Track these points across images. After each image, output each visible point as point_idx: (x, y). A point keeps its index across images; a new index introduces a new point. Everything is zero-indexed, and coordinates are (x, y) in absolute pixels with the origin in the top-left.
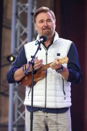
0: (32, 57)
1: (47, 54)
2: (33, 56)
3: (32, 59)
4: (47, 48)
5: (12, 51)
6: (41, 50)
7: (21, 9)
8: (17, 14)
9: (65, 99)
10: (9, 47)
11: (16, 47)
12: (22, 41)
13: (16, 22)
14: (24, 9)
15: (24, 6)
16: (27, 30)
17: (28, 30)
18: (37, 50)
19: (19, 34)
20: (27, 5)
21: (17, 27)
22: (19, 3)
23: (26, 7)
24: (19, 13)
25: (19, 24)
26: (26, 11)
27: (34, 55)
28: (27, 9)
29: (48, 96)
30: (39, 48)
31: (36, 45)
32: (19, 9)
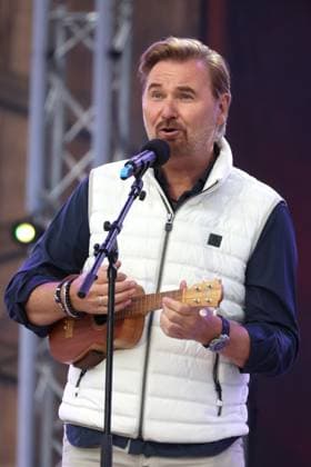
0: (107, 226)
1: (169, 228)
2: (111, 223)
3: (107, 233)
4: (175, 203)
5: (31, 203)
6: (143, 197)
7: (69, 35)
8: (50, 54)
9: (219, 414)
10: (20, 188)
11: (47, 185)
12: (70, 161)
13: (48, 87)
14: (79, 34)
15: (82, 24)
16: (92, 119)
17: (95, 119)
18: (127, 197)
19: (58, 135)
20: (93, 17)
21: (50, 106)
22: (60, 12)
23: (88, 28)
24: (61, 50)
25: (59, 94)
26: (88, 43)
27: (116, 219)
28: (92, 35)
29: (153, 395)
30: (137, 193)
31: (124, 178)
32: (60, 36)
